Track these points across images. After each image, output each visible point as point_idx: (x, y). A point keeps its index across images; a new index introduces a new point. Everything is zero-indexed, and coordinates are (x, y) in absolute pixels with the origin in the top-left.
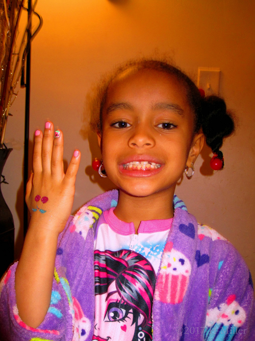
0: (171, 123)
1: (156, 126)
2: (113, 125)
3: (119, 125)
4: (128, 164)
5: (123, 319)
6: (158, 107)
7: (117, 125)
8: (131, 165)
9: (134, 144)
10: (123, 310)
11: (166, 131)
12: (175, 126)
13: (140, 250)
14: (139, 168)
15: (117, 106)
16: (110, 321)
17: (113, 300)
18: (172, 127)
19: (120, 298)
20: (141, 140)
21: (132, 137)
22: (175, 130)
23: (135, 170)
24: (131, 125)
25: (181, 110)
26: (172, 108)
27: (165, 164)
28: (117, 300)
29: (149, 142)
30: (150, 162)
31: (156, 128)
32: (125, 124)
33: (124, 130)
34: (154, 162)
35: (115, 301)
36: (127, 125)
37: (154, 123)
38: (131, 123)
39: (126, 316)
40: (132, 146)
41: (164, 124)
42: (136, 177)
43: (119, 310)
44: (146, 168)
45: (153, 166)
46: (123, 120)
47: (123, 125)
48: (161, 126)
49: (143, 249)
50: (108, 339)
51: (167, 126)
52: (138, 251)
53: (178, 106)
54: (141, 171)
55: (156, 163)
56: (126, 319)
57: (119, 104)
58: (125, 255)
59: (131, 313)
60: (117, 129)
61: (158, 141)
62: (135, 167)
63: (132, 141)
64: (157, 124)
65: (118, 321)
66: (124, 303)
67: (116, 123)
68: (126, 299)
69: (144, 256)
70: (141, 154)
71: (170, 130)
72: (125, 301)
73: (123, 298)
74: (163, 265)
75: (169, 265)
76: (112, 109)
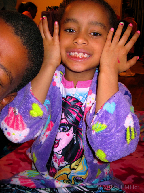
0: (98, 33)
1: (90, 34)
2: (66, 30)
3: (69, 31)
4: (72, 53)
5: (68, 131)
6: (92, 23)
7: (68, 31)
8: (73, 54)
9: (76, 43)
10: (68, 127)
11: (95, 37)
12: (100, 35)
13: (77, 97)
14: (78, 56)
15: (69, 20)
16: (61, 132)
17: (63, 122)
18: (98, 35)
19: (66, 122)
20: (80, 41)
21: (76, 39)
22: (100, 37)
23: (75, 57)
24: (76, 32)
25: (105, 26)
26: (100, 25)
27: (92, 55)
28: (65, 122)
29: (84, 42)
30: (84, 53)
31: (89, 35)
32: (73, 30)
33: (72, 33)
34: (87, 53)
35: (64, 123)
36: (73, 31)
37: (89, 32)
38: (76, 30)
39: (69, 129)
40: (75, 43)
41: (94, 33)
42: (75, 61)
43: (65, 127)
44: (82, 56)
45: (86, 56)
46: (72, 28)
47: (71, 31)
48: (92, 34)
49: (79, 97)
50: (60, 140)
51: (96, 34)
52: (76, 97)
53: (103, 24)
54: (79, 58)
55: (88, 54)
56: (69, 131)
57: (71, 19)
58: (69, 99)
59: (72, 128)
60: (68, 33)
61: (90, 42)
62: (75, 55)
63: (76, 41)
64: (90, 33)
65: (65, 132)
66: (68, 124)
67: (68, 29)
68: (70, 122)
69: (80, 100)
70: (80, 49)
71: (97, 37)
72: (69, 123)
73: (68, 122)
74: (87, 102)
75: (90, 102)
76: (66, 21)
